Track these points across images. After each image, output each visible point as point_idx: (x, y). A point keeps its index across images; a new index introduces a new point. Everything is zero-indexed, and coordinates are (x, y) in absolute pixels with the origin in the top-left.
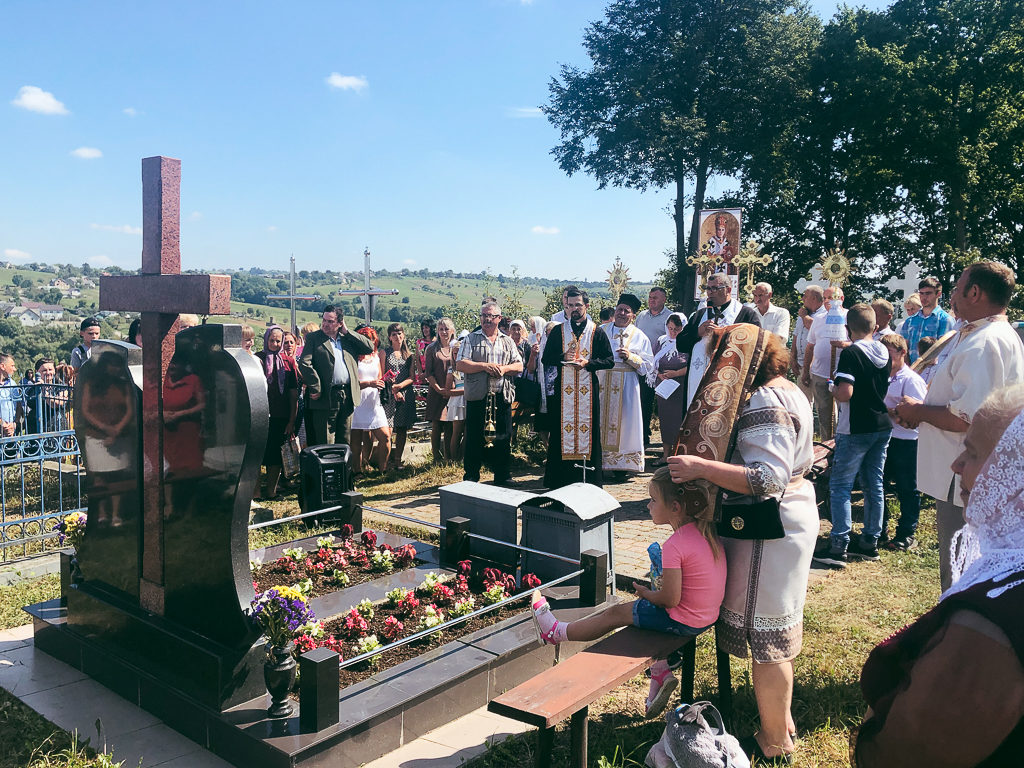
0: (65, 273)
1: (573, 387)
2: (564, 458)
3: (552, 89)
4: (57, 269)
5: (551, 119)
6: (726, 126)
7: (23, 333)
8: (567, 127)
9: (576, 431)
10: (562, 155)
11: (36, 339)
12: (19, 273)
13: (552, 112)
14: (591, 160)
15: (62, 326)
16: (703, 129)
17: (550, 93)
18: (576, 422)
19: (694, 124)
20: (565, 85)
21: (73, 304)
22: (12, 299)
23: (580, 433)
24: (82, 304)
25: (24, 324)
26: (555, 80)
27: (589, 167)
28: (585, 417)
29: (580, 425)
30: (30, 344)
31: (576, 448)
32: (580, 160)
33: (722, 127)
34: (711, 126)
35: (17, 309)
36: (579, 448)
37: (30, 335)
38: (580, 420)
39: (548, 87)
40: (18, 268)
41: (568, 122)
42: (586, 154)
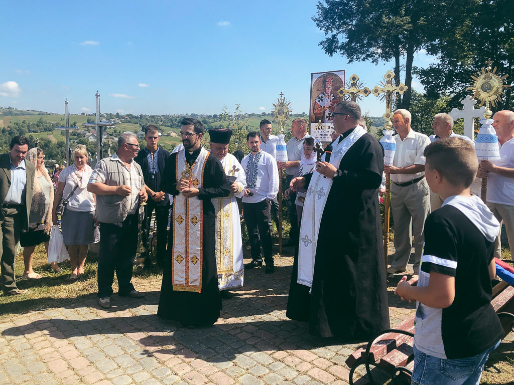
0: (109, 117)
1: (183, 216)
2: (175, 289)
3: (319, 8)
4: (106, 115)
5: (318, 25)
6: (424, 21)
7: (90, 145)
8: (328, 29)
9: (187, 261)
10: (326, 46)
11: (95, 148)
12: (90, 117)
13: (318, 21)
14: (342, 47)
15: (106, 141)
16: (409, 23)
17: (317, 11)
18: (187, 253)
19: (404, 21)
20: (326, 6)
21: (112, 131)
22: (86, 129)
23: (191, 265)
24: (115, 131)
25: (90, 140)
26: (320, 3)
27: (342, 52)
28: (196, 248)
29: (191, 256)
30: (92, 150)
31: (187, 279)
32: (337, 47)
33: (421, 21)
34: (414, 21)
35: (88, 134)
36: (190, 280)
37: (92, 146)
38: (190, 251)
39: (317, 7)
40: (89, 115)
41: (328, 26)
42: (340, 44)
